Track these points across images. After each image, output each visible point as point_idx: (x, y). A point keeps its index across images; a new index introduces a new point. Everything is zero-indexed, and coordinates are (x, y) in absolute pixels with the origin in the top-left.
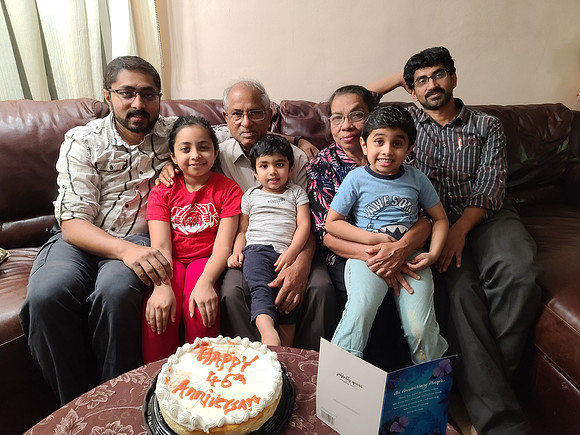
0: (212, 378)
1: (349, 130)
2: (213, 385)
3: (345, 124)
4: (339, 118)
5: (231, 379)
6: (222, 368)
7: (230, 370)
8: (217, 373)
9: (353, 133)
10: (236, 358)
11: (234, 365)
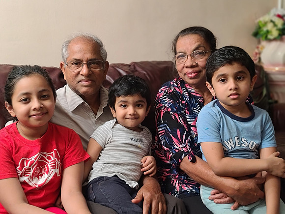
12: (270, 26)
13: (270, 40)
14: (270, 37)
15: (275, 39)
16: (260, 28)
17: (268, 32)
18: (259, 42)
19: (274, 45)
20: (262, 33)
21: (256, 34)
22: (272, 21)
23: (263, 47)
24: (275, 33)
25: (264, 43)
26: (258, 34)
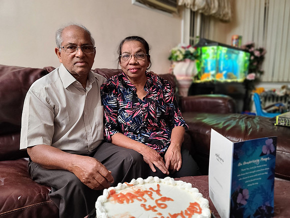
0: (147, 207)
1: (135, 64)
2: (156, 211)
3: (132, 61)
4: (128, 56)
5: (160, 202)
6: (145, 201)
7: (152, 198)
8: (147, 204)
9: (138, 67)
10: (146, 192)
11: (151, 195)
12: (178, 53)
13: (178, 61)
14: (178, 59)
15: (181, 61)
16: (172, 54)
17: (177, 56)
18: (172, 63)
19: (180, 64)
20: (174, 57)
21: (170, 58)
22: (179, 50)
23: (174, 66)
24: (181, 57)
25: (175, 63)
26: (171, 58)
